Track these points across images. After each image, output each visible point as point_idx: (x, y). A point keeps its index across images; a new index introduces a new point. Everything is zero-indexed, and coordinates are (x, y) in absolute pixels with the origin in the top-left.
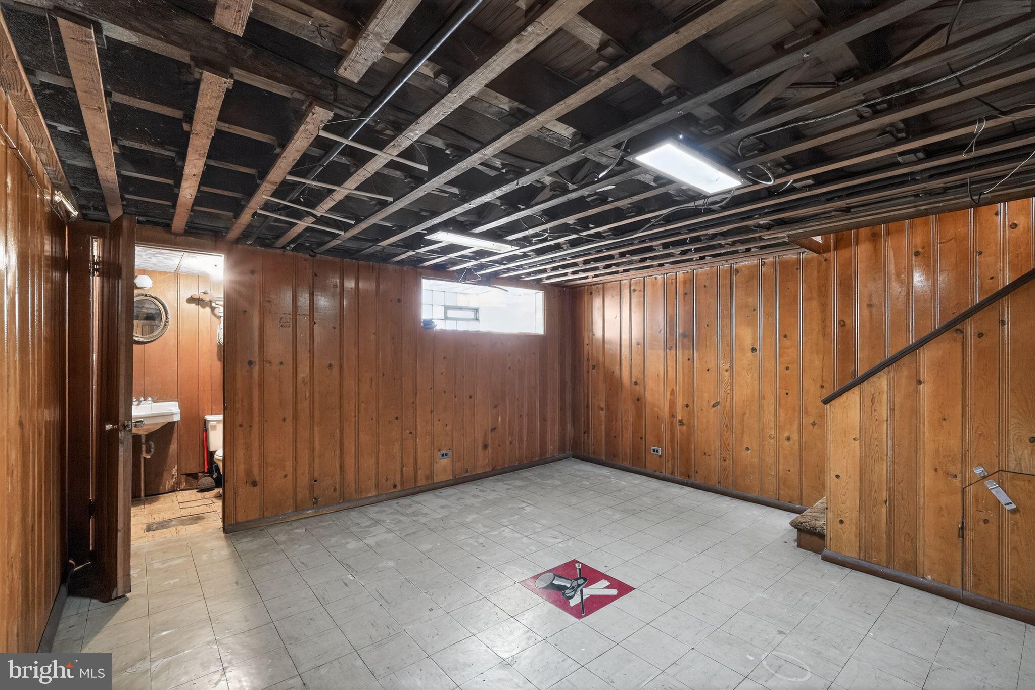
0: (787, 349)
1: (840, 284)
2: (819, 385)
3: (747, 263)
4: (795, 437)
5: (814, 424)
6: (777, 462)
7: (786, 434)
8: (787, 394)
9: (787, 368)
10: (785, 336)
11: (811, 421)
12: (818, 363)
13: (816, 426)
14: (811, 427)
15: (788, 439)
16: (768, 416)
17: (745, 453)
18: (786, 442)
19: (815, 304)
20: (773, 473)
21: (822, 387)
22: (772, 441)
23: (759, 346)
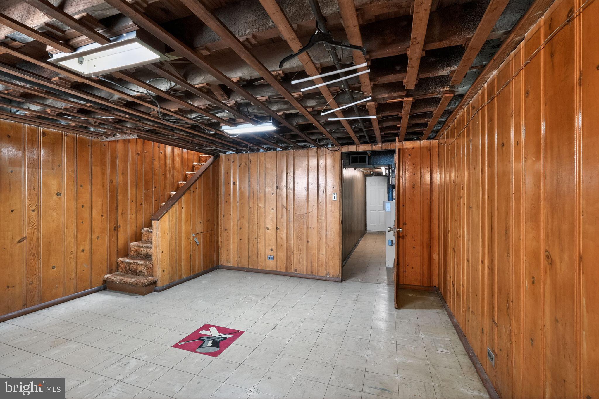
0: (83, 194)
1: (111, 161)
2: (101, 215)
3: (53, 130)
4: (87, 248)
5: (98, 238)
6: (76, 268)
7: (82, 248)
8: (82, 222)
9: (83, 206)
10: (81, 186)
11: (96, 236)
12: (100, 203)
13: (99, 239)
14: (97, 240)
15: (83, 251)
16: (70, 240)
17: (51, 271)
18: (82, 253)
19: (99, 169)
20: (73, 277)
21: (102, 216)
22: (72, 256)
23: (63, 191)
